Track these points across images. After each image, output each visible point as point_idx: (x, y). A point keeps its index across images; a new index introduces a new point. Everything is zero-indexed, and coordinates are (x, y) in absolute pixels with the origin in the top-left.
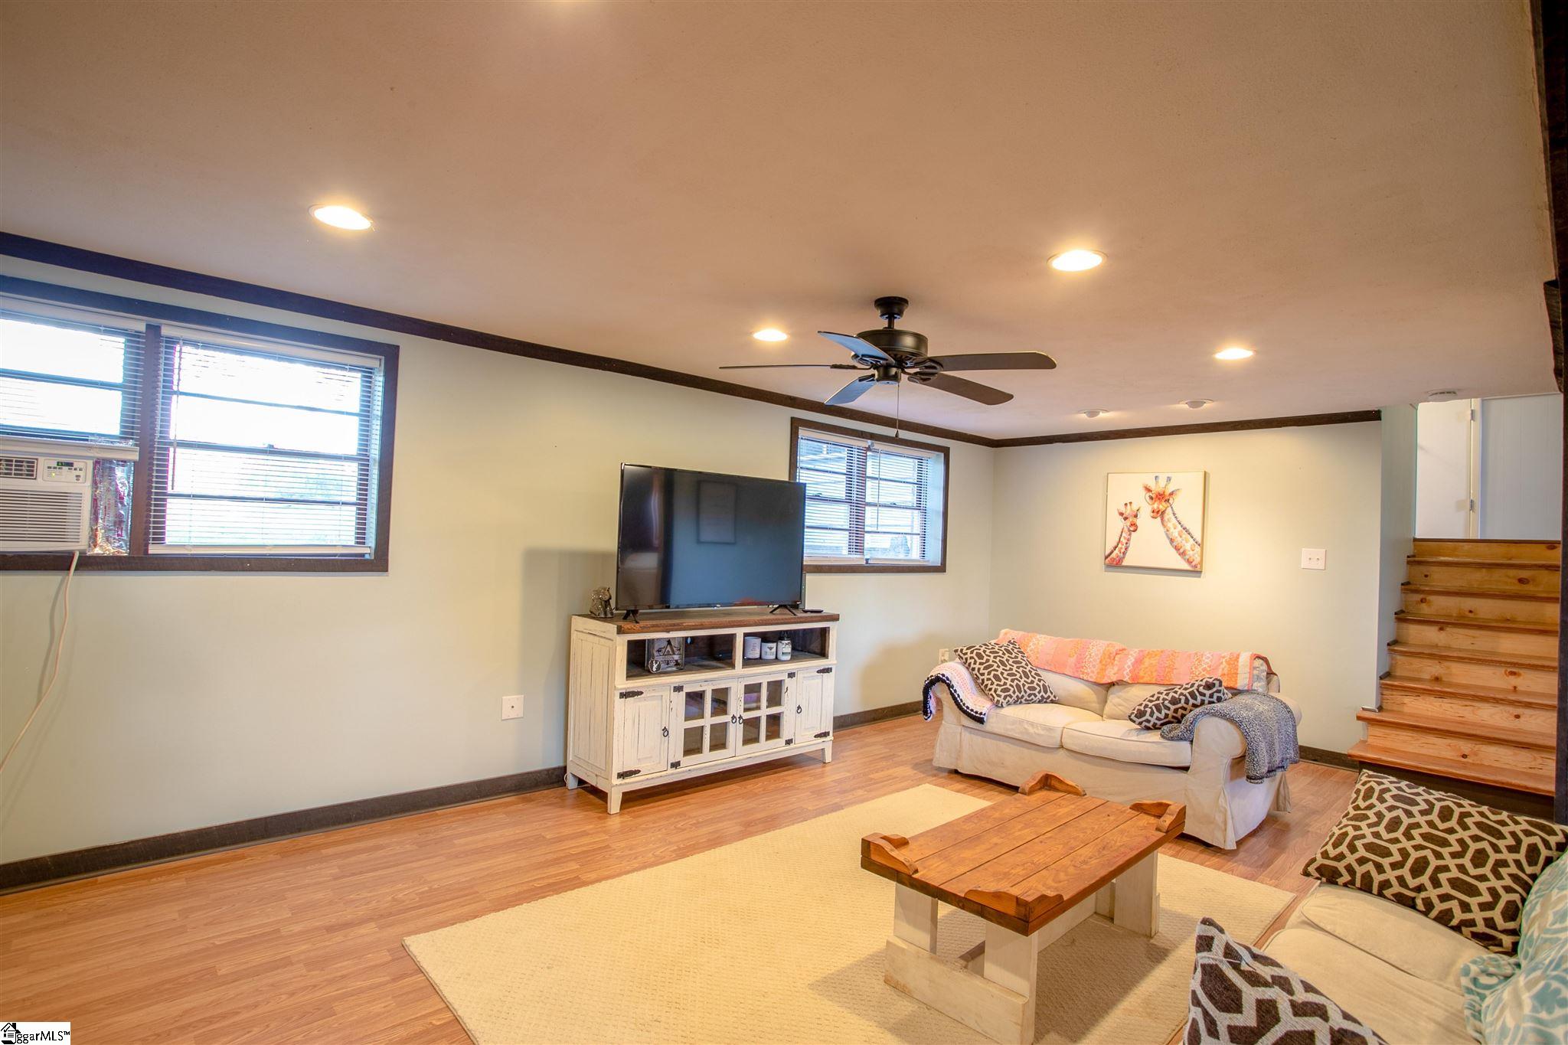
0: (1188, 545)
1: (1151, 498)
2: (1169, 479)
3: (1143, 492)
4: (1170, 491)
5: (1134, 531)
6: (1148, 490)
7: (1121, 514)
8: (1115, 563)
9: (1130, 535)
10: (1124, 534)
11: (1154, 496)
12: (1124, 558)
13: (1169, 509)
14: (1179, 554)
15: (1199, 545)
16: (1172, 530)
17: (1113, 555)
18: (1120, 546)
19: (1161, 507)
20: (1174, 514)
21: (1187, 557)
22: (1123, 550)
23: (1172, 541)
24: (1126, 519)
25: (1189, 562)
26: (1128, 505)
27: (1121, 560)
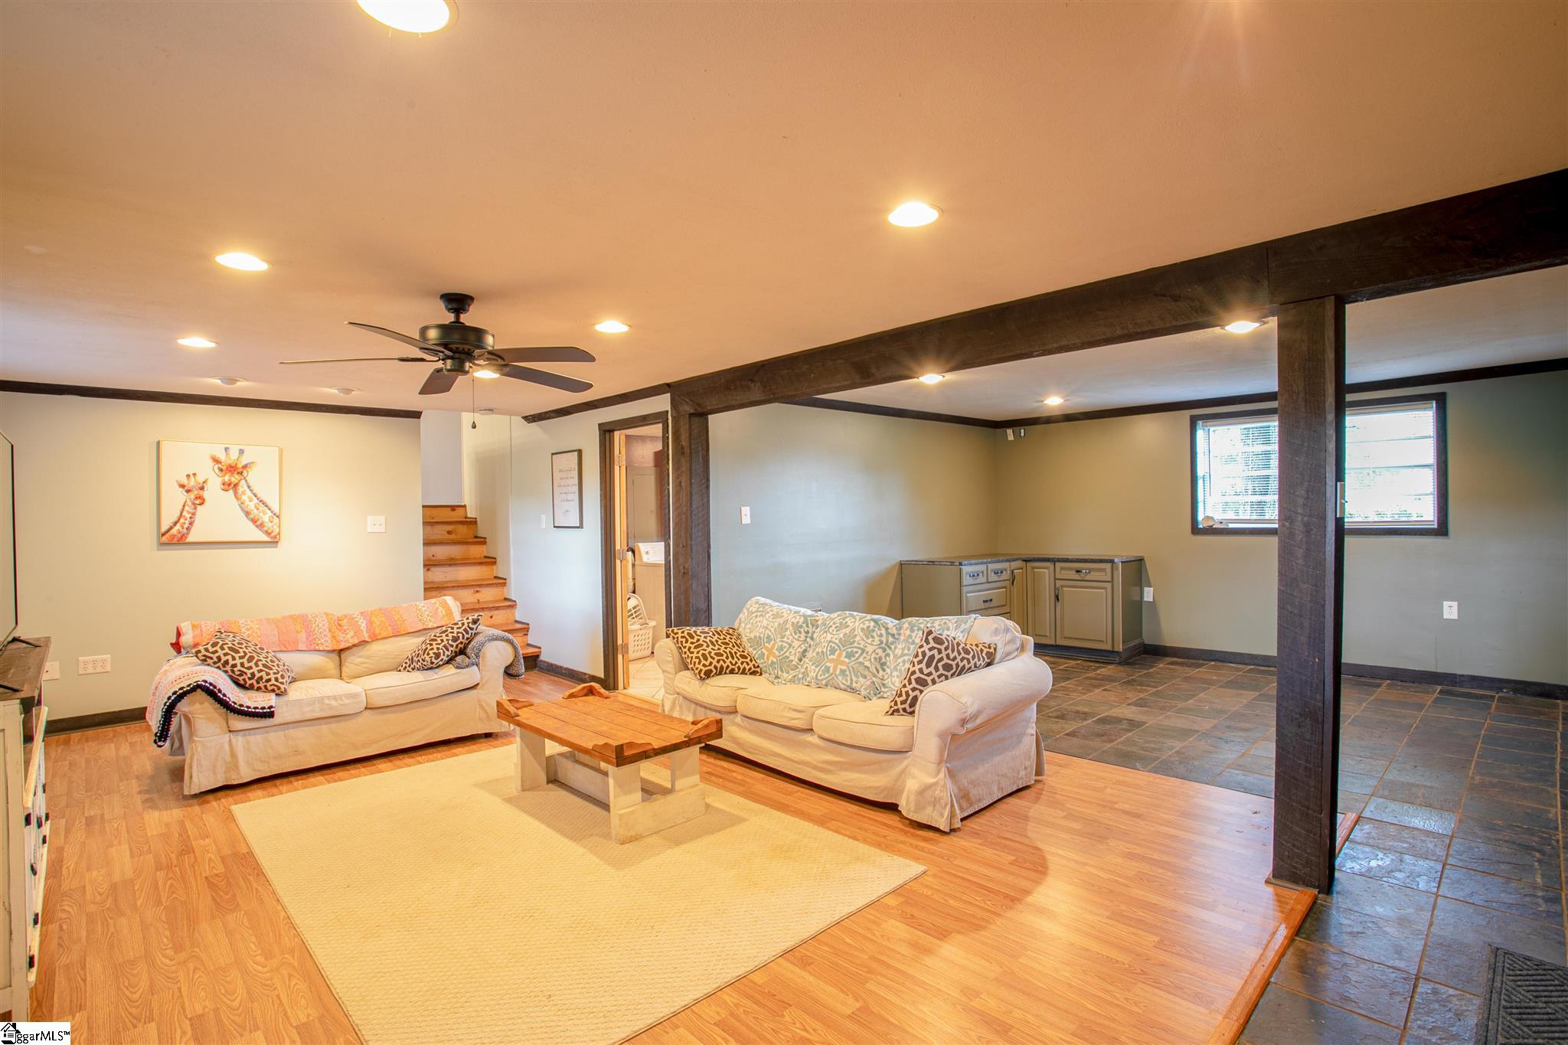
0: (266, 517)
1: (221, 470)
2: (242, 452)
3: (211, 463)
4: (243, 463)
5: (200, 505)
6: (216, 461)
7: (182, 486)
8: (176, 539)
9: (195, 508)
10: (187, 508)
11: (224, 468)
12: (188, 534)
13: (243, 482)
14: (257, 526)
15: (278, 516)
16: (247, 503)
17: (174, 531)
18: (182, 520)
19: (233, 479)
20: (249, 487)
21: (265, 529)
22: (186, 526)
23: (247, 514)
24: (188, 491)
25: (268, 533)
26: (192, 476)
27: (183, 536)
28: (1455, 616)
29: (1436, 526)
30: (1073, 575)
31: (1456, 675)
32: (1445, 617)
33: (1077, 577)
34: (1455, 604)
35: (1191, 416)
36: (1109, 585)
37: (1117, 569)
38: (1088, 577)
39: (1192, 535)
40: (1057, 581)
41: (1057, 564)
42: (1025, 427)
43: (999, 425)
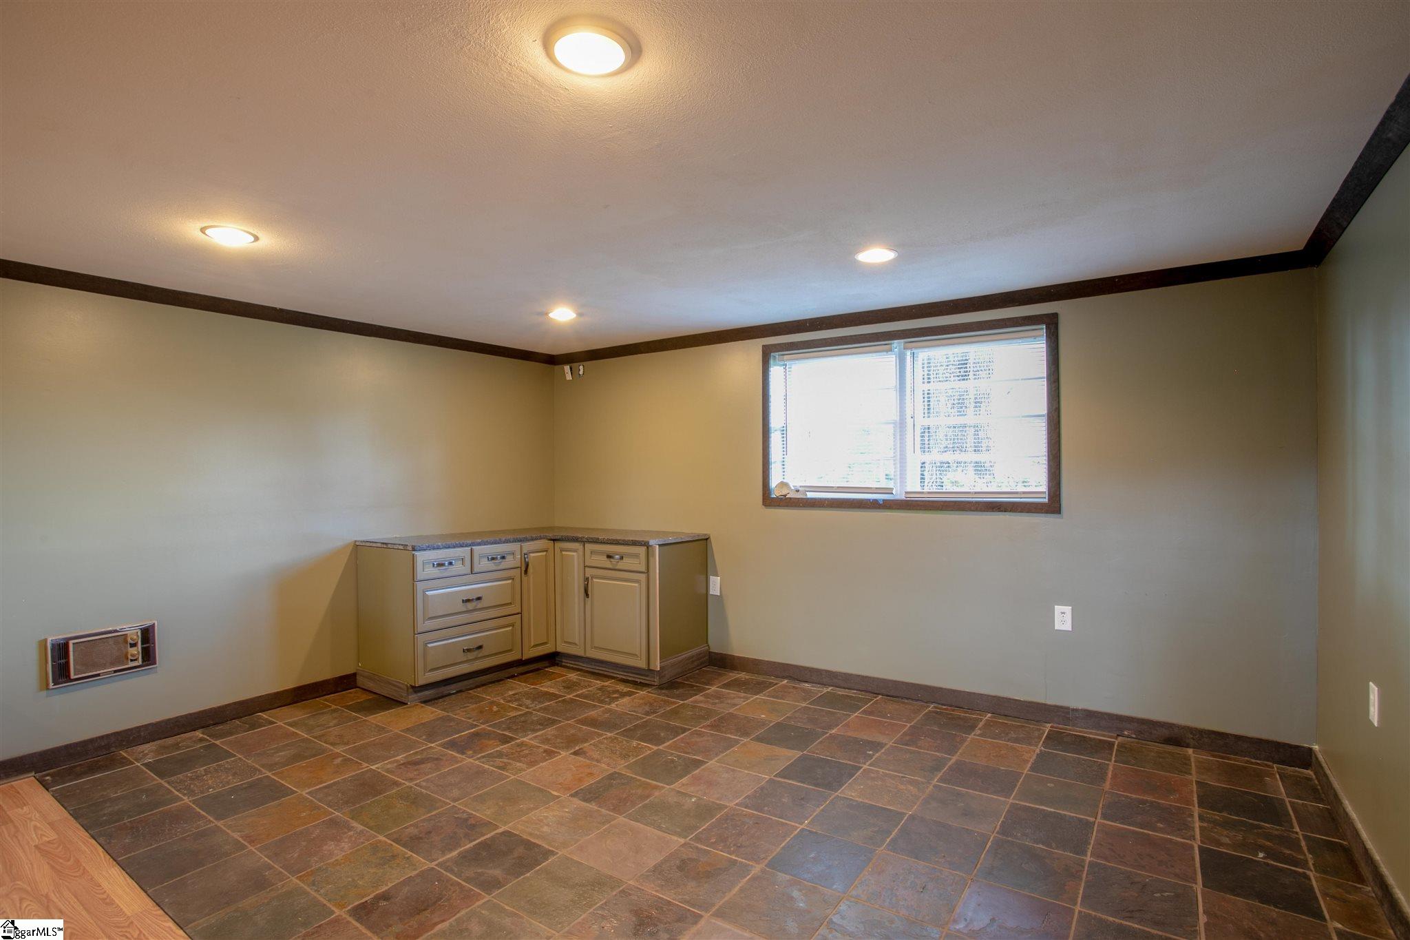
28: (1067, 626)
29: (1046, 500)
30: (602, 561)
31: (1068, 708)
32: (1056, 628)
33: (608, 564)
34: (1068, 609)
35: (764, 346)
36: (643, 577)
37: (654, 555)
38: (621, 565)
39: (763, 507)
40: (587, 569)
41: (586, 545)
42: (584, 363)
43: (552, 360)
